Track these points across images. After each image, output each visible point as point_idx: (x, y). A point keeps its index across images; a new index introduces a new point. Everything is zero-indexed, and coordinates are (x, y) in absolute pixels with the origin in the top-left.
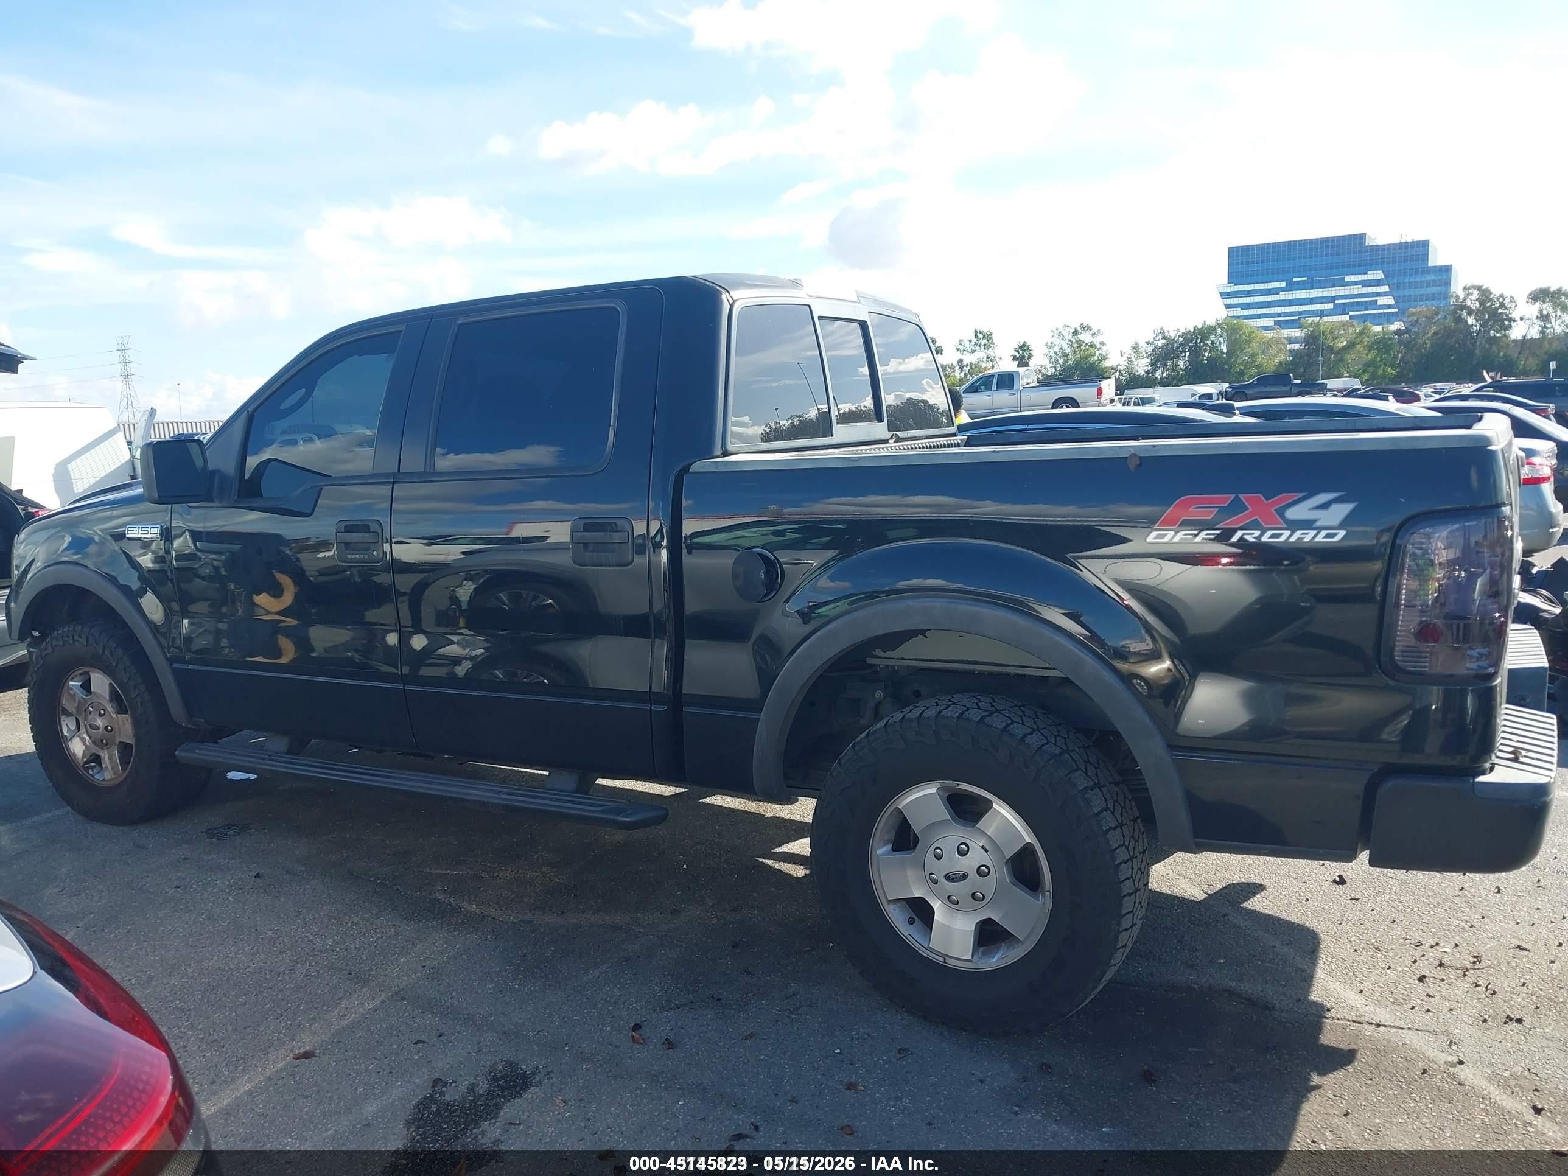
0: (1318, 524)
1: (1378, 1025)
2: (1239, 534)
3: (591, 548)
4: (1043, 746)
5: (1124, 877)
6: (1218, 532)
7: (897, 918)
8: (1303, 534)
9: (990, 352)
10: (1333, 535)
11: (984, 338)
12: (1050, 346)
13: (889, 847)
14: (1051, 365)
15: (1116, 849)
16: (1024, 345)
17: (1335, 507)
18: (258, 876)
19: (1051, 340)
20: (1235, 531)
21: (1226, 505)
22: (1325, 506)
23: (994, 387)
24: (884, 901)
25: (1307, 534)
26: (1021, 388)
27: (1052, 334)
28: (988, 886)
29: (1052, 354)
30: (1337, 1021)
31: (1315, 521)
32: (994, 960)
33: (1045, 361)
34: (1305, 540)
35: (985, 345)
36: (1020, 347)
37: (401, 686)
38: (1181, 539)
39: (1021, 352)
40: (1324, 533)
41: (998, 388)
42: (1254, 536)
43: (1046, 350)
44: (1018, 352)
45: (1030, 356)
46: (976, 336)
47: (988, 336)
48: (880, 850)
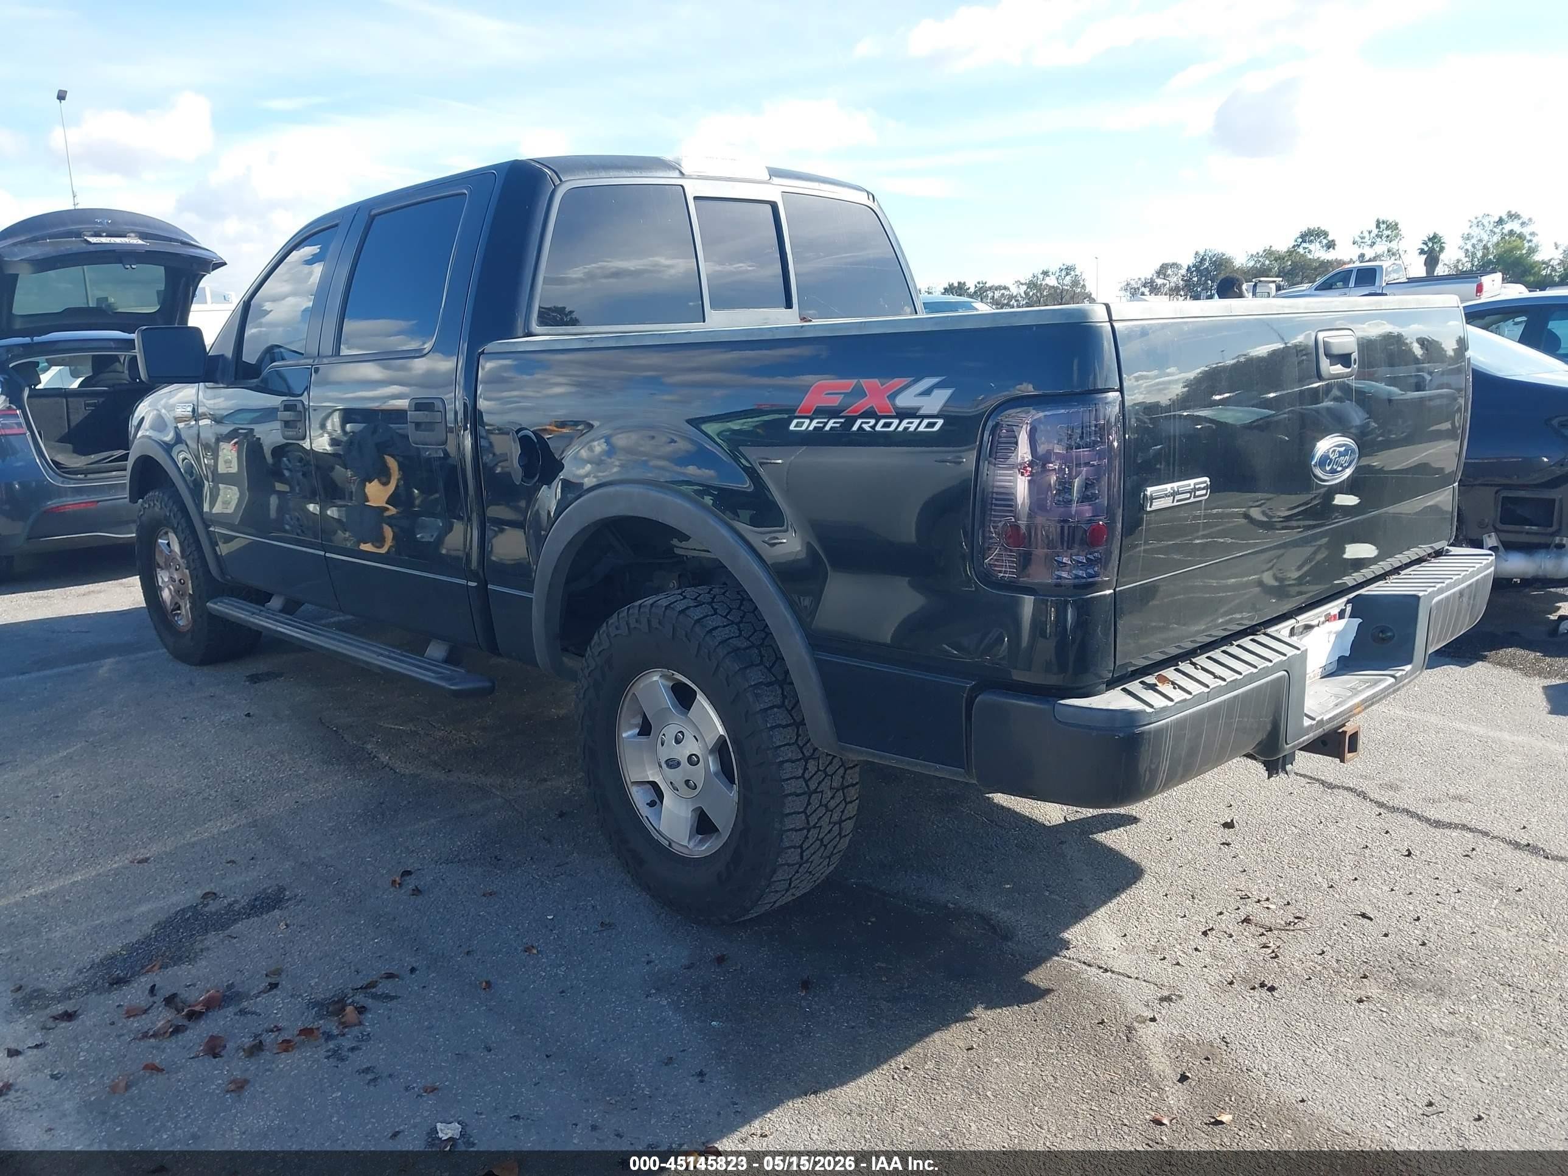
0: (922, 412)
1: (1106, 971)
2: (859, 422)
3: (423, 427)
4: (729, 638)
5: (788, 776)
6: (842, 420)
7: (639, 797)
8: (908, 423)
9: (1394, 245)
10: (933, 424)
11: (1388, 229)
12: (1468, 238)
13: (637, 731)
14: (1467, 259)
15: (780, 746)
16: (1435, 236)
17: (936, 392)
18: (248, 715)
19: (1469, 231)
20: (855, 419)
21: (849, 391)
22: (927, 392)
23: (1352, 283)
24: (629, 783)
25: (912, 423)
26: (1384, 284)
27: (1469, 224)
28: (698, 774)
29: (1469, 247)
30: (1067, 961)
31: (919, 409)
32: (704, 848)
33: (1461, 255)
34: (910, 430)
35: (1388, 236)
36: (1430, 239)
37: (322, 553)
38: (815, 427)
39: (1430, 245)
40: (926, 421)
41: (1357, 284)
42: (870, 424)
43: (1461, 242)
44: (1426, 244)
45: (1442, 249)
46: (1378, 226)
47: (1394, 227)
48: (628, 733)
